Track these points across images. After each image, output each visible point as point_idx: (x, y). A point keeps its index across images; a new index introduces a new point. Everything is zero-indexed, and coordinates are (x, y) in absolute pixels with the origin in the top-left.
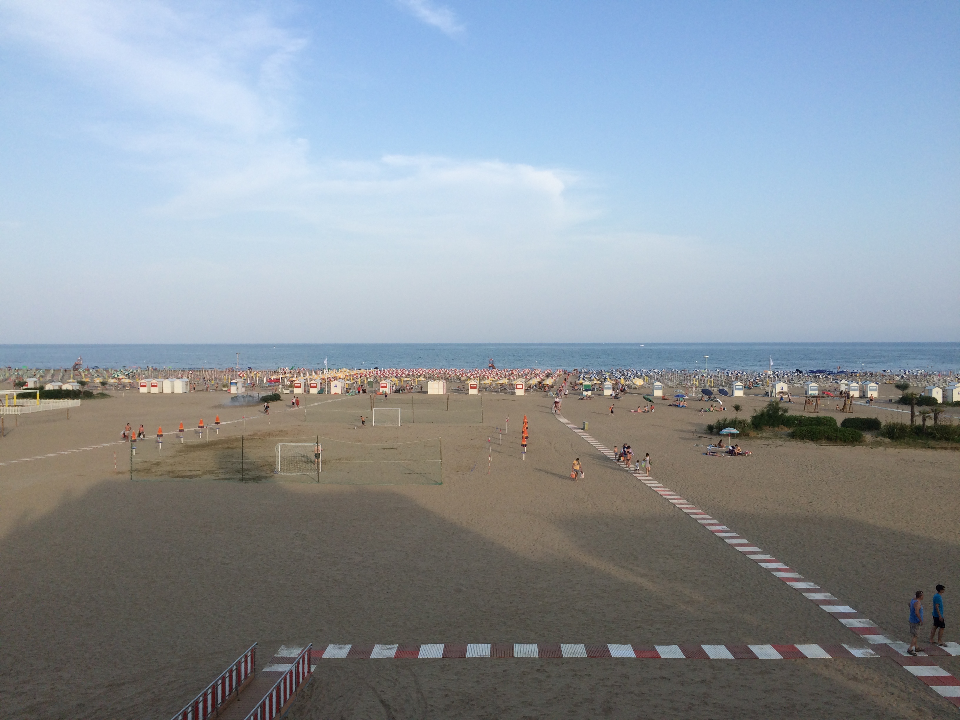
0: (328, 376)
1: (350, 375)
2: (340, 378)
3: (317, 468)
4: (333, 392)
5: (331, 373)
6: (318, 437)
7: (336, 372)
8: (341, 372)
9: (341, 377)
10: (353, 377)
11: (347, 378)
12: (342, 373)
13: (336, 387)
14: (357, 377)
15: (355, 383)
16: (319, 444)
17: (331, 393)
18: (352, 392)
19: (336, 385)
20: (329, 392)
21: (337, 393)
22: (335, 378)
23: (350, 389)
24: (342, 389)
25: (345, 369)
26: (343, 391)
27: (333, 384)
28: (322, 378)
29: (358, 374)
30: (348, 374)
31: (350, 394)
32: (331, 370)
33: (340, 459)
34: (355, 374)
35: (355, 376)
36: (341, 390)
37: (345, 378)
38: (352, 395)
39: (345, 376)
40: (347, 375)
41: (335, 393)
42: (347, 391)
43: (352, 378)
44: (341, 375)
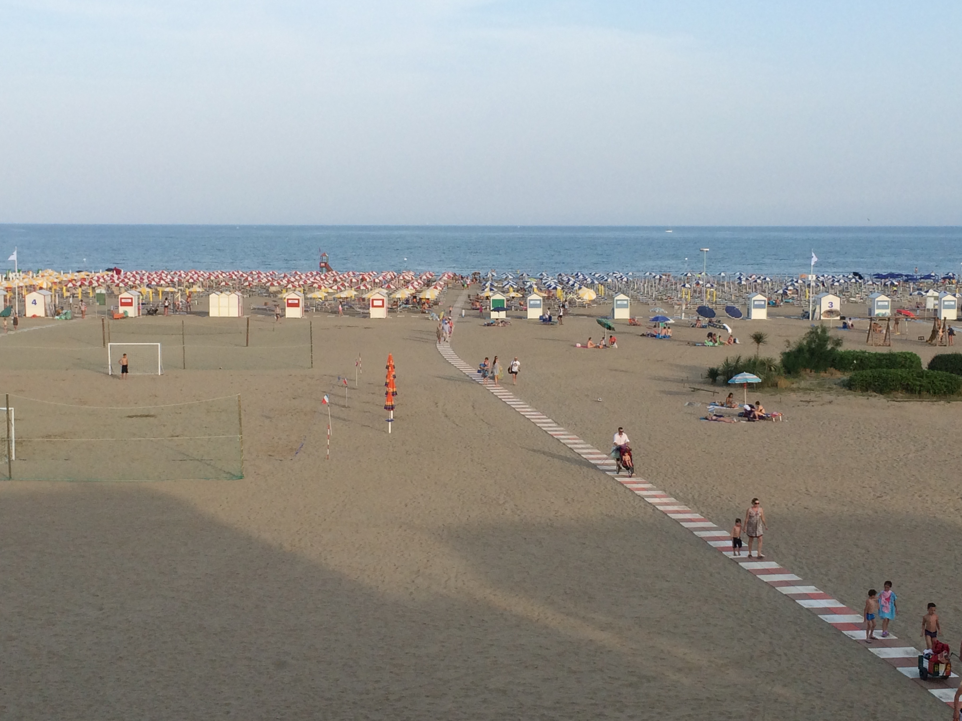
0: (18, 283)
1: (60, 283)
2: (41, 288)
3: (6, 452)
4: (29, 314)
5: (23, 278)
6: (7, 395)
7: (33, 277)
8: (42, 276)
9: (44, 286)
10: (66, 286)
11: (54, 287)
12: (45, 278)
13: (35, 304)
14: (74, 285)
15: (70, 297)
16: (10, 409)
17: (25, 315)
18: (66, 313)
19: (35, 300)
20: (22, 312)
21: (38, 315)
22: (31, 288)
23: (62, 308)
24: (47, 308)
25: (50, 271)
26: (48, 312)
27: (29, 298)
28: (7, 288)
29: (75, 280)
30: (56, 280)
31: (63, 317)
32: (23, 272)
33: (50, 436)
34: (70, 281)
35: (70, 285)
36: (46, 310)
37: (50, 289)
38: (66, 319)
39: (50, 285)
40: (55, 283)
41: (34, 316)
42: (56, 311)
43: (64, 288)
44: (42, 283)
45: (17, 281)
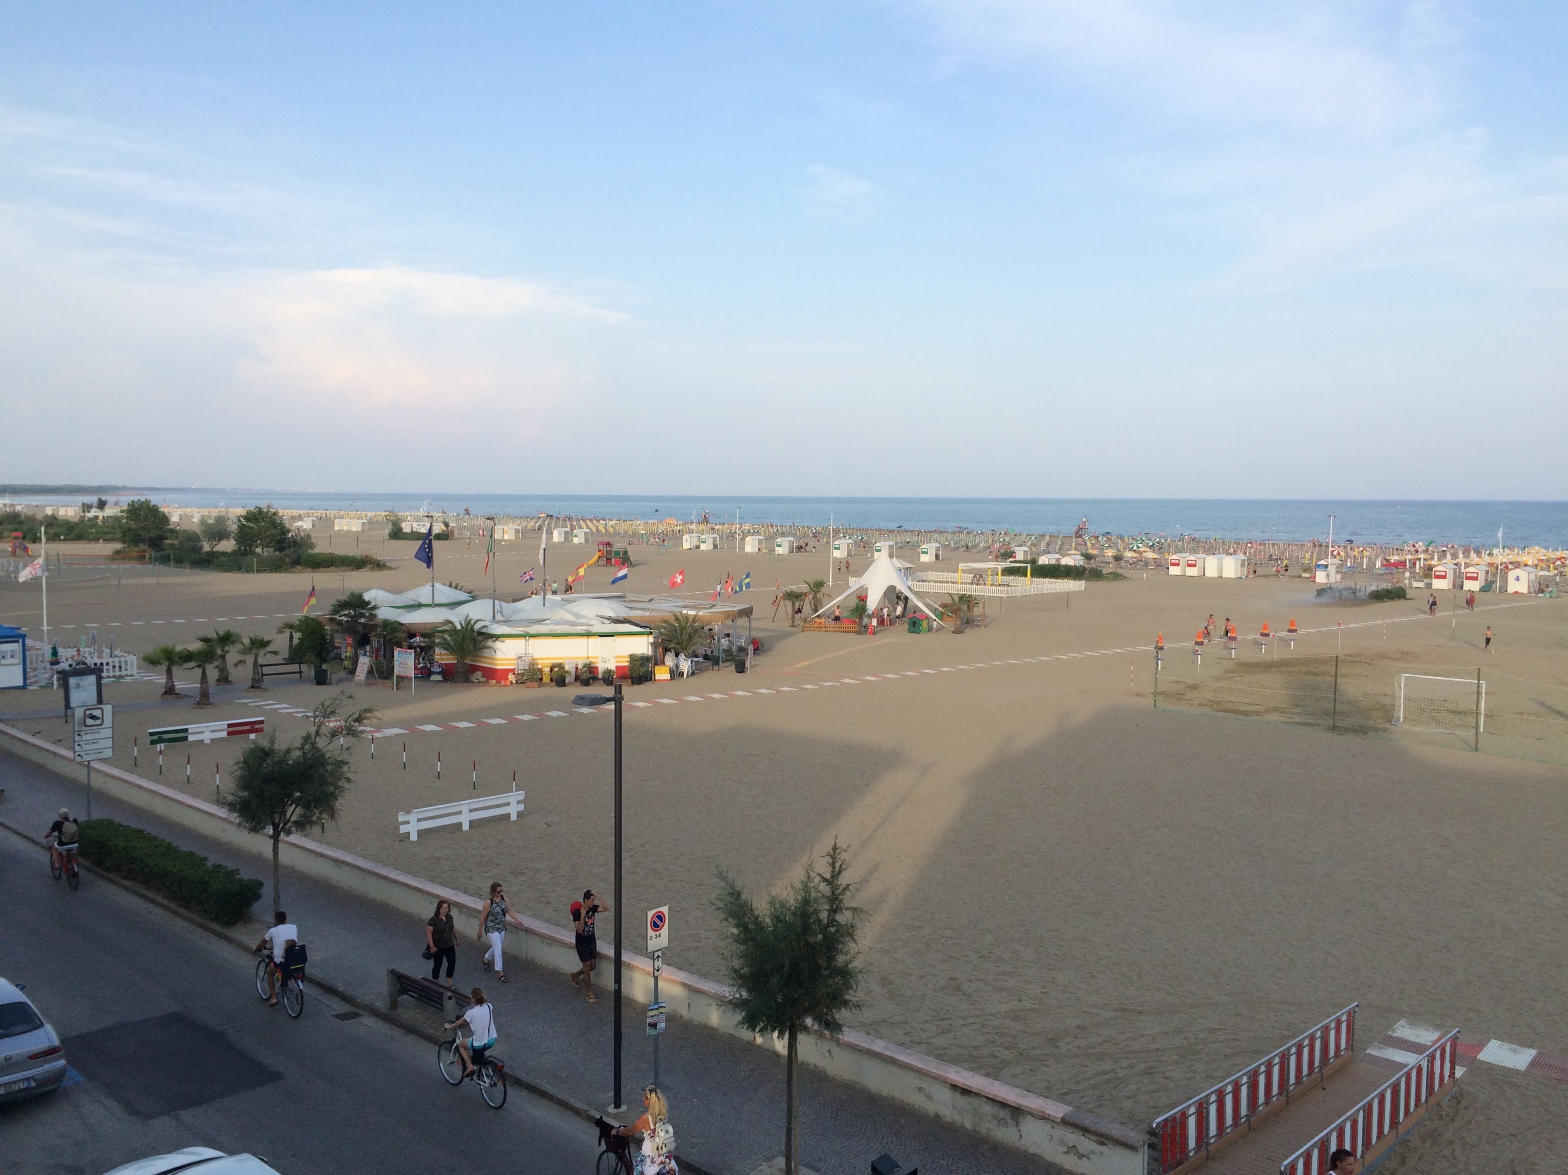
0: (1501, 559)
1: (1548, 560)
2: (1526, 565)
3: (1474, 724)
4: (1511, 590)
5: (1508, 555)
6: (1479, 669)
7: (1518, 554)
8: (1528, 553)
9: (1530, 563)
10: (1554, 563)
11: (1541, 564)
12: (1530, 555)
13: (1518, 580)
14: (1563, 563)
15: (1557, 575)
16: (1481, 682)
17: (1506, 591)
18: (1550, 592)
19: (1518, 577)
20: (1504, 589)
21: (1519, 591)
22: (1517, 565)
23: (1547, 586)
24: (1531, 585)
25: (1537, 548)
26: (1532, 589)
27: (1512, 575)
28: (1489, 563)
29: (1564, 558)
30: (1543, 558)
31: (1548, 595)
32: (1508, 548)
33: (1522, 713)
34: (1559, 559)
35: (1558, 563)
36: (1529, 587)
37: (1536, 566)
38: (1551, 597)
39: (1536, 562)
40: (1542, 560)
41: (1516, 592)
42: (1540, 589)
43: (1552, 566)
44: (1528, 560)
45: (1500, 557)
